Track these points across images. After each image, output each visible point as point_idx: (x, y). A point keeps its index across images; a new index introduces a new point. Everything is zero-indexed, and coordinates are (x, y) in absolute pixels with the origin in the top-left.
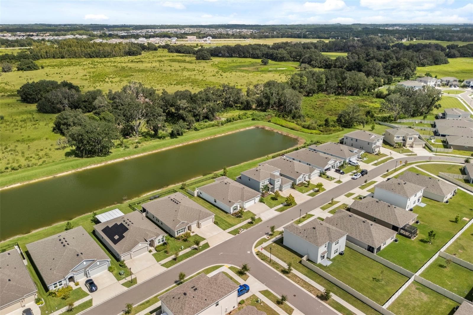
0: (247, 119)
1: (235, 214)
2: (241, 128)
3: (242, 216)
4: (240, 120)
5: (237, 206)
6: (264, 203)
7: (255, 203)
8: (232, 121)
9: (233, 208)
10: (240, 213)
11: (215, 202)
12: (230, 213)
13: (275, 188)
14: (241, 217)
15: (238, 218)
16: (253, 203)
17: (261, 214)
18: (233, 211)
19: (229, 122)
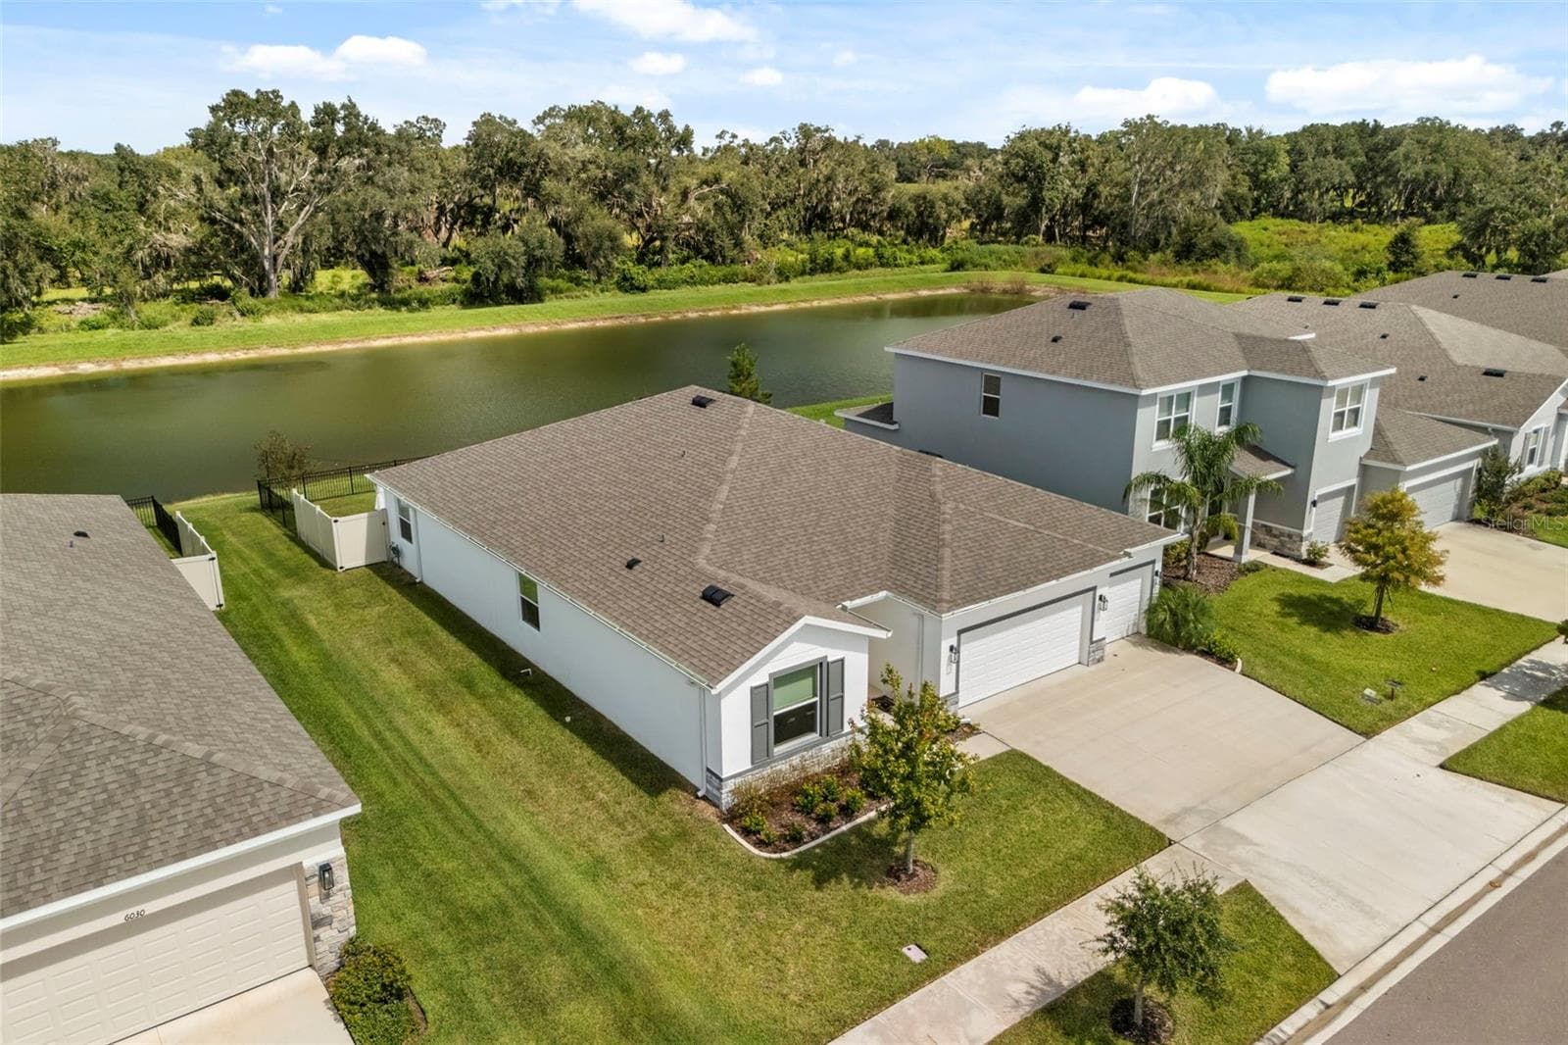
0: (922, 267)
1: (795, 795)
2: (889, 291)
3: (918, 847)
4: (881, 269)
5: (824, 675)
6: (1226, 660)
7: (1093, 651)
8: (840, 270)
9: (761, 696)
10: (874, 784)
11: (531, 614)
12: (715, 777)
13: (1315, 492)
14: (896, 871)
15: (839, 894)
16: (1070, 651)
17: (1239, 823)
18: (760, 755)
19: (823, 271)
